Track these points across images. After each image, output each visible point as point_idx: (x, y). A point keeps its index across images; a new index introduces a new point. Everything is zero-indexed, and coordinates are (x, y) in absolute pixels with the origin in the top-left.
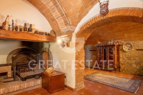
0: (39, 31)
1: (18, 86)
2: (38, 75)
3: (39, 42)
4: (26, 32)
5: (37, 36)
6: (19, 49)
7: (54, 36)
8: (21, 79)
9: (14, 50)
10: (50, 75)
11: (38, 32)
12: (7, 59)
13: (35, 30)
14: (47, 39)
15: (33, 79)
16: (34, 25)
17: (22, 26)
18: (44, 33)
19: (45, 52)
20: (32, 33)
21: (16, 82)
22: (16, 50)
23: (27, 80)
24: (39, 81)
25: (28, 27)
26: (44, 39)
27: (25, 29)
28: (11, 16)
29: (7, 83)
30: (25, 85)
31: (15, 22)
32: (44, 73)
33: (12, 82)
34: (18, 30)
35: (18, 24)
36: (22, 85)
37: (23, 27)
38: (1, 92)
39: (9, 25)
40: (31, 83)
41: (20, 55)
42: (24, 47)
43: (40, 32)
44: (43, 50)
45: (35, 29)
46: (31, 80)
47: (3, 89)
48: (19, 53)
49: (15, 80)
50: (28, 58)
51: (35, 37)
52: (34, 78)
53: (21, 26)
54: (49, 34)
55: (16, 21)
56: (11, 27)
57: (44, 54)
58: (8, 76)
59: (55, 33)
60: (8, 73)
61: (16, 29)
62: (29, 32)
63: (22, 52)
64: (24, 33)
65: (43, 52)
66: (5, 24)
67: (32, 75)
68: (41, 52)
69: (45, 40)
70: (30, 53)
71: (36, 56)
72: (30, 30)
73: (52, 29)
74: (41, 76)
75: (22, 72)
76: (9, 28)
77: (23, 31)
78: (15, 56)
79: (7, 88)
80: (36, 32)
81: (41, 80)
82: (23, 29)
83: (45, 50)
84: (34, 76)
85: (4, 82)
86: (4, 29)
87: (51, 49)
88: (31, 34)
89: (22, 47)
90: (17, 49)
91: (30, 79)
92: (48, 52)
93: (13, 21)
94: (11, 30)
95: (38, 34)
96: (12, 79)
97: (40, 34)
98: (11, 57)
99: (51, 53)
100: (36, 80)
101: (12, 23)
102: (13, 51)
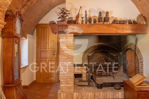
0: (118, 19)
1: (92, 94)
2: (119, 83)
3: (121, 36)
4: (102, 23)
5: (115, 27)
6: (95, 46)
7: (145, 23)
8: (97, 85)
9: (90, 48)
10: (137, 87)
11: (117, 21)
12: (83, 58)
13: (114, 19)
14: (132, 30)
15: (111, 89)
16: (112, 12)
17: (96, 17)
18: (126, 21)
19: (129, 50)
20: (108, 23)
21: (91, 88)
22: (91, 47)
23: (103, 88)
24: (120, 93)
25: (104, 16)
26: (127, 30)
27: (100, 19)
28: (84, 7)
29: (81, 87)
30: (100, 94)
31: (88, 13)
32: (128, 83)
33: (86, 87)
34: (92, 22)
35: (92, 15)
36: (97, 94)
37: (98, 17)
38: (75, 97)
39: (83, 18)
40: (108, 93)
41: (96, 54)
42: (100, 44)
43: (120, 21)
44: (127, 46)
45: (113, 17)
46: (109, 90)
47: (77, 93)
48: (95, 52)
49: (89, 85)
50: (105, 58)
51: (114, 28)
52: (113, 88)
53: (94, 17)
54: (134, 22)
55: (90, 11)
56: (84, 19)
57: (128, 52)
58: (83, 78)
59: (145, 19)
60: (83, 75)
61: (89, 21)
62: (105, 23)
63: (99, 50)
64: (98, 24)
65: (128, 49)
66: (78, 17)
67: (110, 83)
68: (124, 50)
69: (130, 32)
70: (109, 52)
71: (117, 56)
72: (106, 19)
73: (140, 14)
74: (123, 86)
75: (99, 76)
76: (83, 21)
77: (97, 23)
78: (90, 55)
79: (80, 93)
80: (115, 22)
81: (123, 92)
82: (98, 20)
83: (129, 48)
84: (112, 85)
85: (79, 86)
86: (78, 23)
87: (139, 46)
88: (108, 25)
89: (99, 44)
90: (93, 46)
91: (107, 88)
92: (134, 50)
93: (86, 12)
94: (84, 23)
95: (118, 23)
96: (87, 84)
97: (120, 23)
98: (86, 56)
99: (139, 51)
100: (115, 91)
101: (85, 15)
102: (88, 49)
